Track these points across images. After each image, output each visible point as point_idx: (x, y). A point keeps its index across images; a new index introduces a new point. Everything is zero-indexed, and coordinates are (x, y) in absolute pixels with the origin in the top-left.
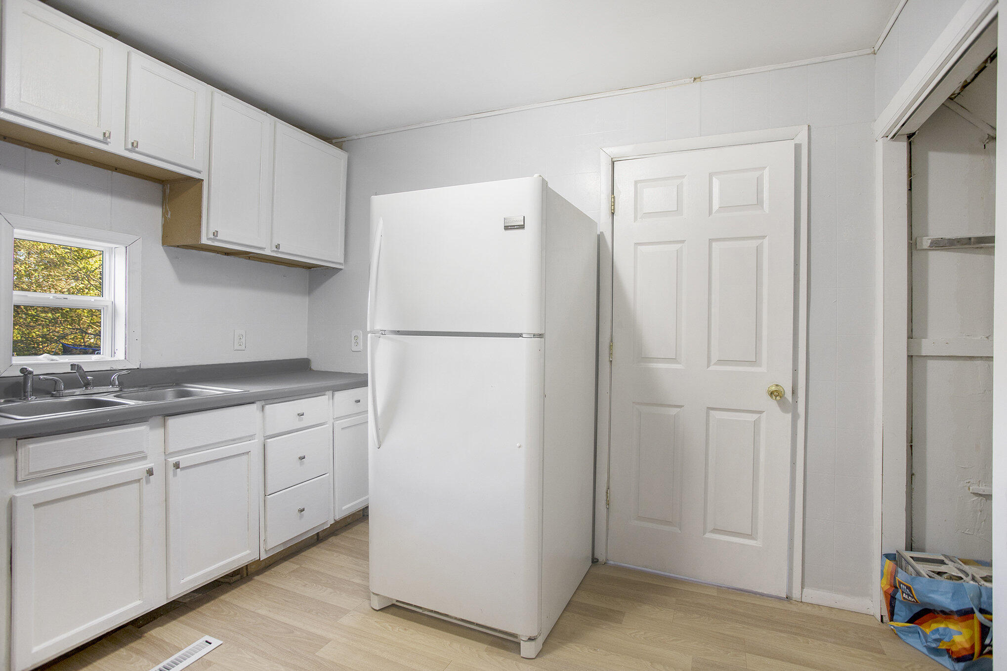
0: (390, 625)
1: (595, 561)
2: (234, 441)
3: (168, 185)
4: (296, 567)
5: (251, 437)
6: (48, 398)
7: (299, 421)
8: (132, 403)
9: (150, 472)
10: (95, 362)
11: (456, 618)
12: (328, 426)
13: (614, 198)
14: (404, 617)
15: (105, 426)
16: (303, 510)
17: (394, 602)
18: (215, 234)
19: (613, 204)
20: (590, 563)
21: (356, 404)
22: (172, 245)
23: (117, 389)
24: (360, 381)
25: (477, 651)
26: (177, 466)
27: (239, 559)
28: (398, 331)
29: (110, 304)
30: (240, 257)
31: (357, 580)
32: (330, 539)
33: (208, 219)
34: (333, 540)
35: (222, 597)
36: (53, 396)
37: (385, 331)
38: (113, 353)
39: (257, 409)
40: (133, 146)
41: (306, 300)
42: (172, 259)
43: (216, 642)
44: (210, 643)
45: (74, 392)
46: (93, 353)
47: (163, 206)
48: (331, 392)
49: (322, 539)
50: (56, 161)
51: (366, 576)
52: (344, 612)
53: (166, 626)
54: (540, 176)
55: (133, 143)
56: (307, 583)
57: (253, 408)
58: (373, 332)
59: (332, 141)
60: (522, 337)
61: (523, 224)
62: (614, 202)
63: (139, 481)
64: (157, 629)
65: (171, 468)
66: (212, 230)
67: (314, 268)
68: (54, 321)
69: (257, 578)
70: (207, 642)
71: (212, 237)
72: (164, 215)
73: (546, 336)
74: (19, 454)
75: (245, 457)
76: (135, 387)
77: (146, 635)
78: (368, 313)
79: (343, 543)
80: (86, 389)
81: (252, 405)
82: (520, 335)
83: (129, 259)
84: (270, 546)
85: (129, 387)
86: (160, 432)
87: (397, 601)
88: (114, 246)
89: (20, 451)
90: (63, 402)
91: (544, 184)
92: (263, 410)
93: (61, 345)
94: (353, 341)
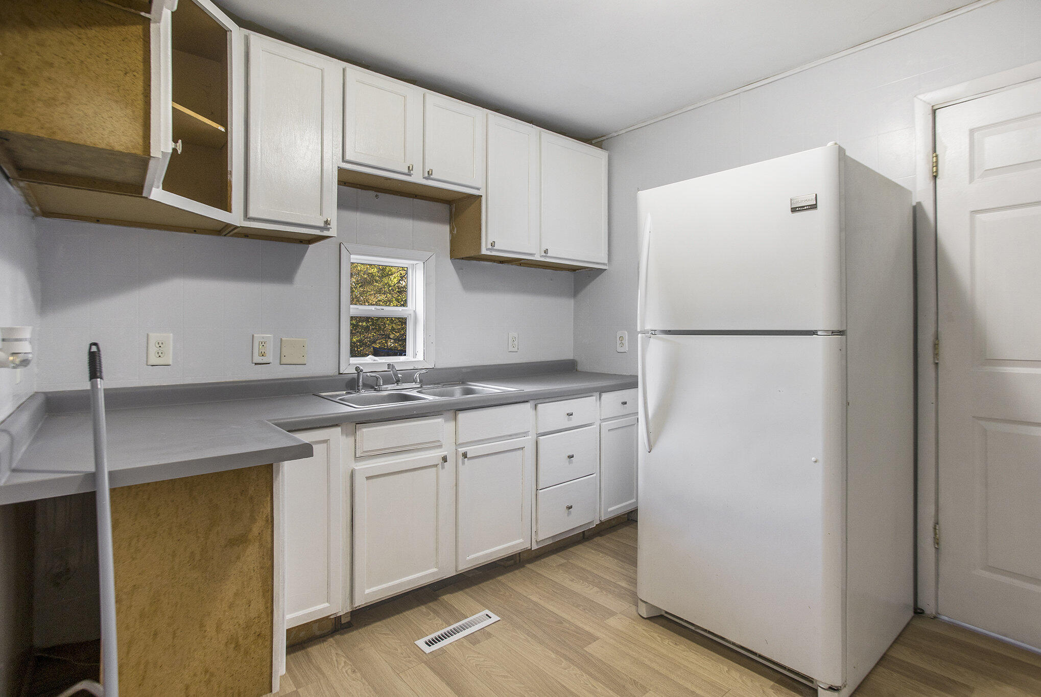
0: (658, 636)
1: (918, 612)
2: (511, 436)
3: (454, 205)
4: (563, 561)
5: (525, 434)
6: (372, 392)
7: (568, 420)
8: (431, 398)
9: (445, 459)
10: (402, 362)
11: (734, 644)
12: (595, 427)
13: (937, 156)
14: (675, 632)
15: (412, 416)
16: (571, 507)
17: (663, 613)
18: (493, 244)
19: (936, 164)
20: (911, 613)
21: (622, 405)
22: (458, 257)
23: (419, 386)
24: (631, 383)
25: (761, 685)
26: (465, 455)
27: (513, 546)
28: (670, 331)
29: (412, 313)
30: (512, 265)
31: (623, 584)
32: (595, 539)
33: (486, 231)
34: (598, 540)
35: (500, 578)
36: (375, 390)
37: (655, 331)
38: (415, 355)
39: (531, 407)
40: (429, 174)
41: (571, 302)
42: (458, 269)
43: (495, 618)
44: (490, 618)
45: (387, 388)
46: (401, 355)
47: (450, 223)
48: (598, 394)
49: (588, 538)
50: (376, 196)
51: (634, 581)
52: (612, 614)
53: (454, 594)
54: (836, 144)
55: (429, 172)
56: (575, 579)
57: (528, 406)
58: (643, 332)
59: (592, 142)
60: (817, 335)
61: (815, 203)
62: (937, 162)
63: (436, 466)
64: (448, 595)
65: (460, 457)
66: (490, 242)
67: (578, 270)
68: (367, 329)
69: (528, 566)
70: (487, 615)
71: (490, 247)
72: (451, 231)
73: (848, 333)
74: (357, 436)
75: (520, 452)
76: (431, 384)
77: (440, 598)
78: (639, 312)
79: (608, 544)
80: (397, 385)
81: (526, 403)
82: (813, 333)
83: (426, 273)
84: (541, 537)
85: (427, 385)
86: (452, 424)
87: (666, 612)
88: (415, 262)
89: (357, 433)
90: (382, 395)
91: (841, 152)
92: (536, 409)
93: (372, 349)
94: (619, 342)
